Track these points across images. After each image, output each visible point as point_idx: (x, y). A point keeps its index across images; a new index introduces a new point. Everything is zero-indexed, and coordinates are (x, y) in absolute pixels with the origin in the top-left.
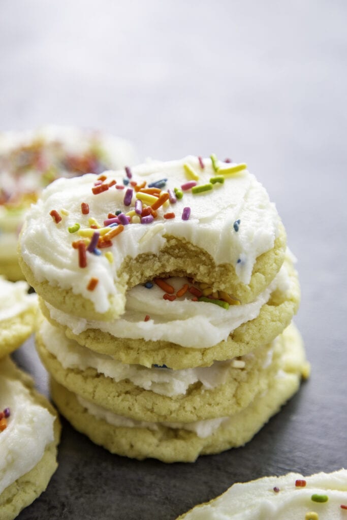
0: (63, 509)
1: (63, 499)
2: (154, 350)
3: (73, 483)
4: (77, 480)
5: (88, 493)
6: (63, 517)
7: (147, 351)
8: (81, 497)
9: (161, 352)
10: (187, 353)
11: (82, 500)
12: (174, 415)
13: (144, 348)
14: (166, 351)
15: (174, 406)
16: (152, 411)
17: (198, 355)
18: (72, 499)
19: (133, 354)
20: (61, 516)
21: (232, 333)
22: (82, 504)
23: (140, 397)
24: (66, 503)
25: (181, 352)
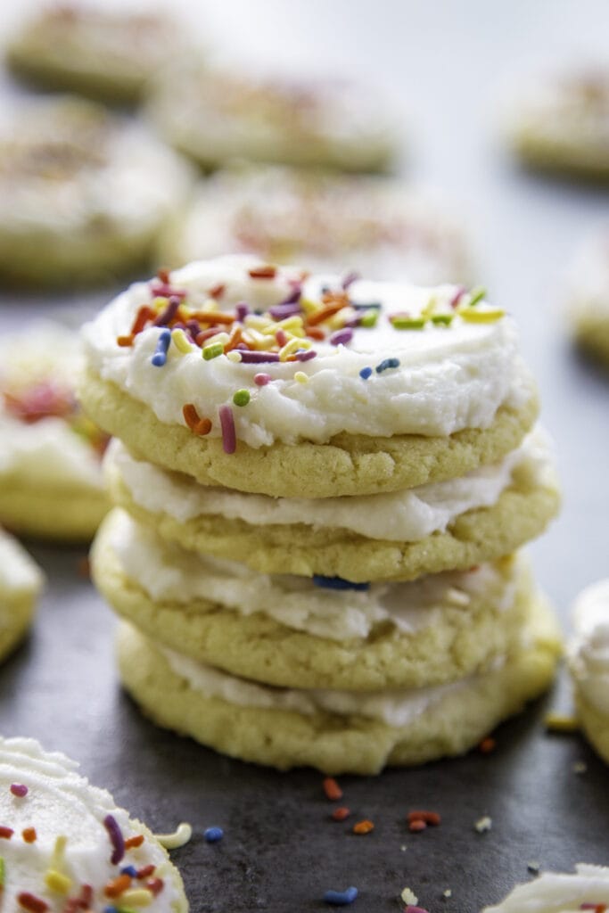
0: (245, 871)
1: (238, 857)
2: (315, 547)
3: (242, 833)
4: (246, 828)
5: (277, 842)
6: (250, 880)
7: (304, 549)
8: (266, 849)
9: (330, 551)
10: (374, 550)
11: (270, 854)
12: (346, 674)
13: (300, 543)
14: (338, 547)
15: (346, 657)
16: (307, 666)
17: (395, 555)
18: (253, 854)
19: (279, 555)
20: (245, 879)
21: (453, 523)
22: (275, 859)
23: (286, 643)
24: (244, 862)
25: (365, 548)
